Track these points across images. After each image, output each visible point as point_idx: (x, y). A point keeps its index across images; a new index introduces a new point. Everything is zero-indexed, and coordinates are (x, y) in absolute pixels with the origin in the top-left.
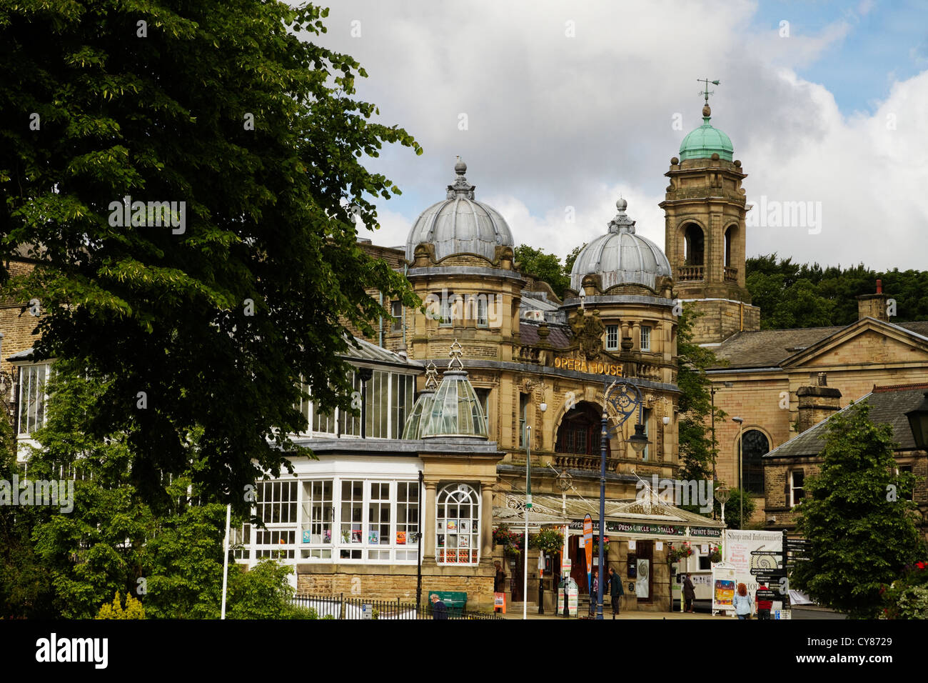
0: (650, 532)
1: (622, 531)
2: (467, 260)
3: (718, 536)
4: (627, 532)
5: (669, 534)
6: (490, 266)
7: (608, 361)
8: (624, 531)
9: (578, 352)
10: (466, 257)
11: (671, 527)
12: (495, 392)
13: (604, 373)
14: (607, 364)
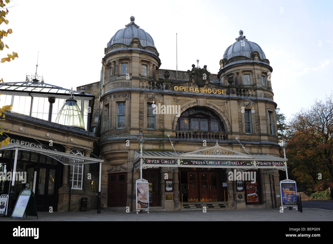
0: (221, 164)
1: (195, 164)
2: (115, 47)
3: (282, 166)
4: (201, 165)
5: (238, 165)
6: (126, 47)
7: (215, 88)
8: (198, 165)
9: (192, 83)
10: (114, 46)
11: (240, 161)
12: (127, 102)
13: (212, 93)
14: (214, 89)
